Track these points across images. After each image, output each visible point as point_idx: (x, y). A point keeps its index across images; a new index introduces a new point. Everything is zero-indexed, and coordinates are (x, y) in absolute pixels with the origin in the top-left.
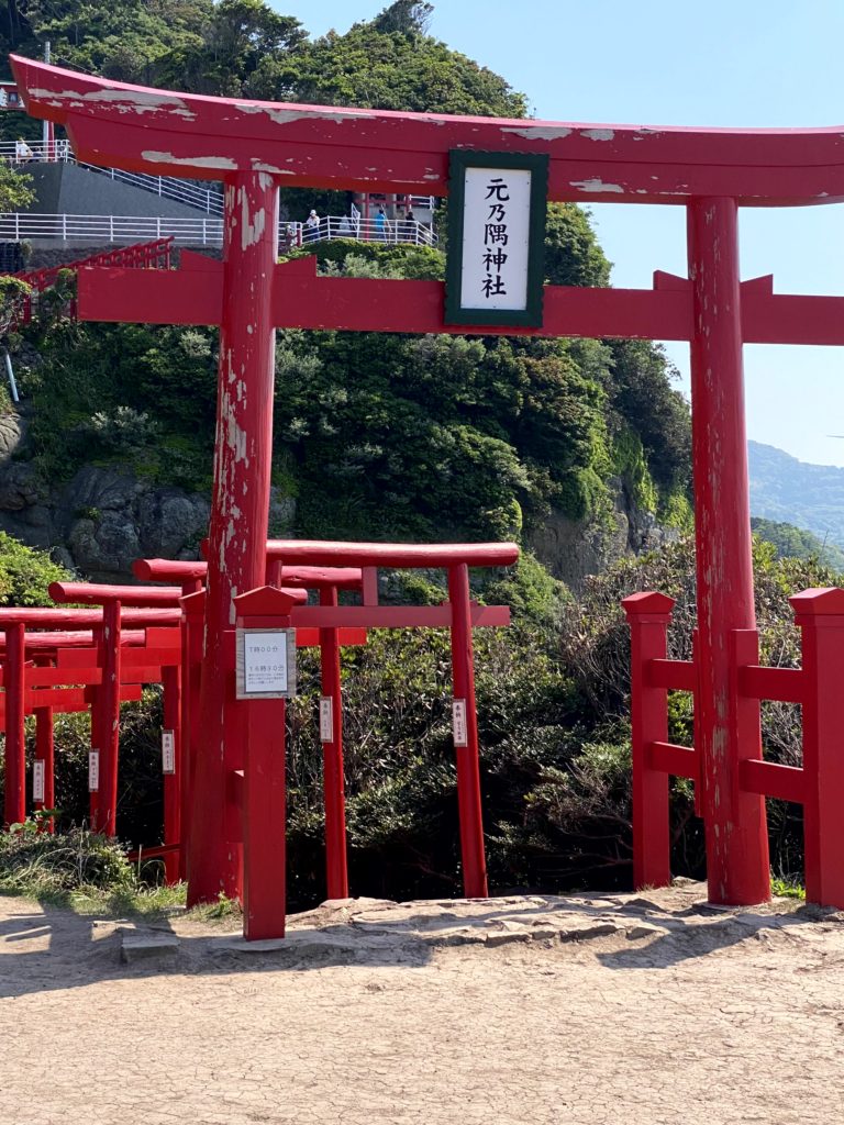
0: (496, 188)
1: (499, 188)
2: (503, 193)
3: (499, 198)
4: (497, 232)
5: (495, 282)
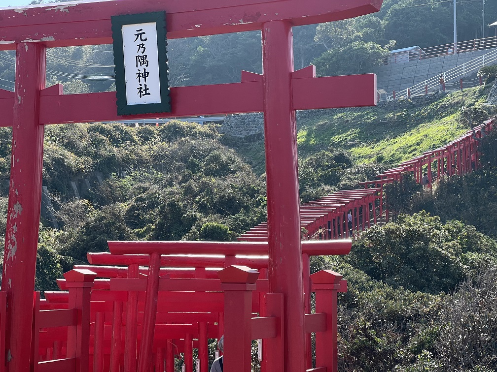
0: (139, 35)
1: (141, 34)
2: (143, 37)
3: (142, 40)
4: (143, 60)
5: (144, 88)
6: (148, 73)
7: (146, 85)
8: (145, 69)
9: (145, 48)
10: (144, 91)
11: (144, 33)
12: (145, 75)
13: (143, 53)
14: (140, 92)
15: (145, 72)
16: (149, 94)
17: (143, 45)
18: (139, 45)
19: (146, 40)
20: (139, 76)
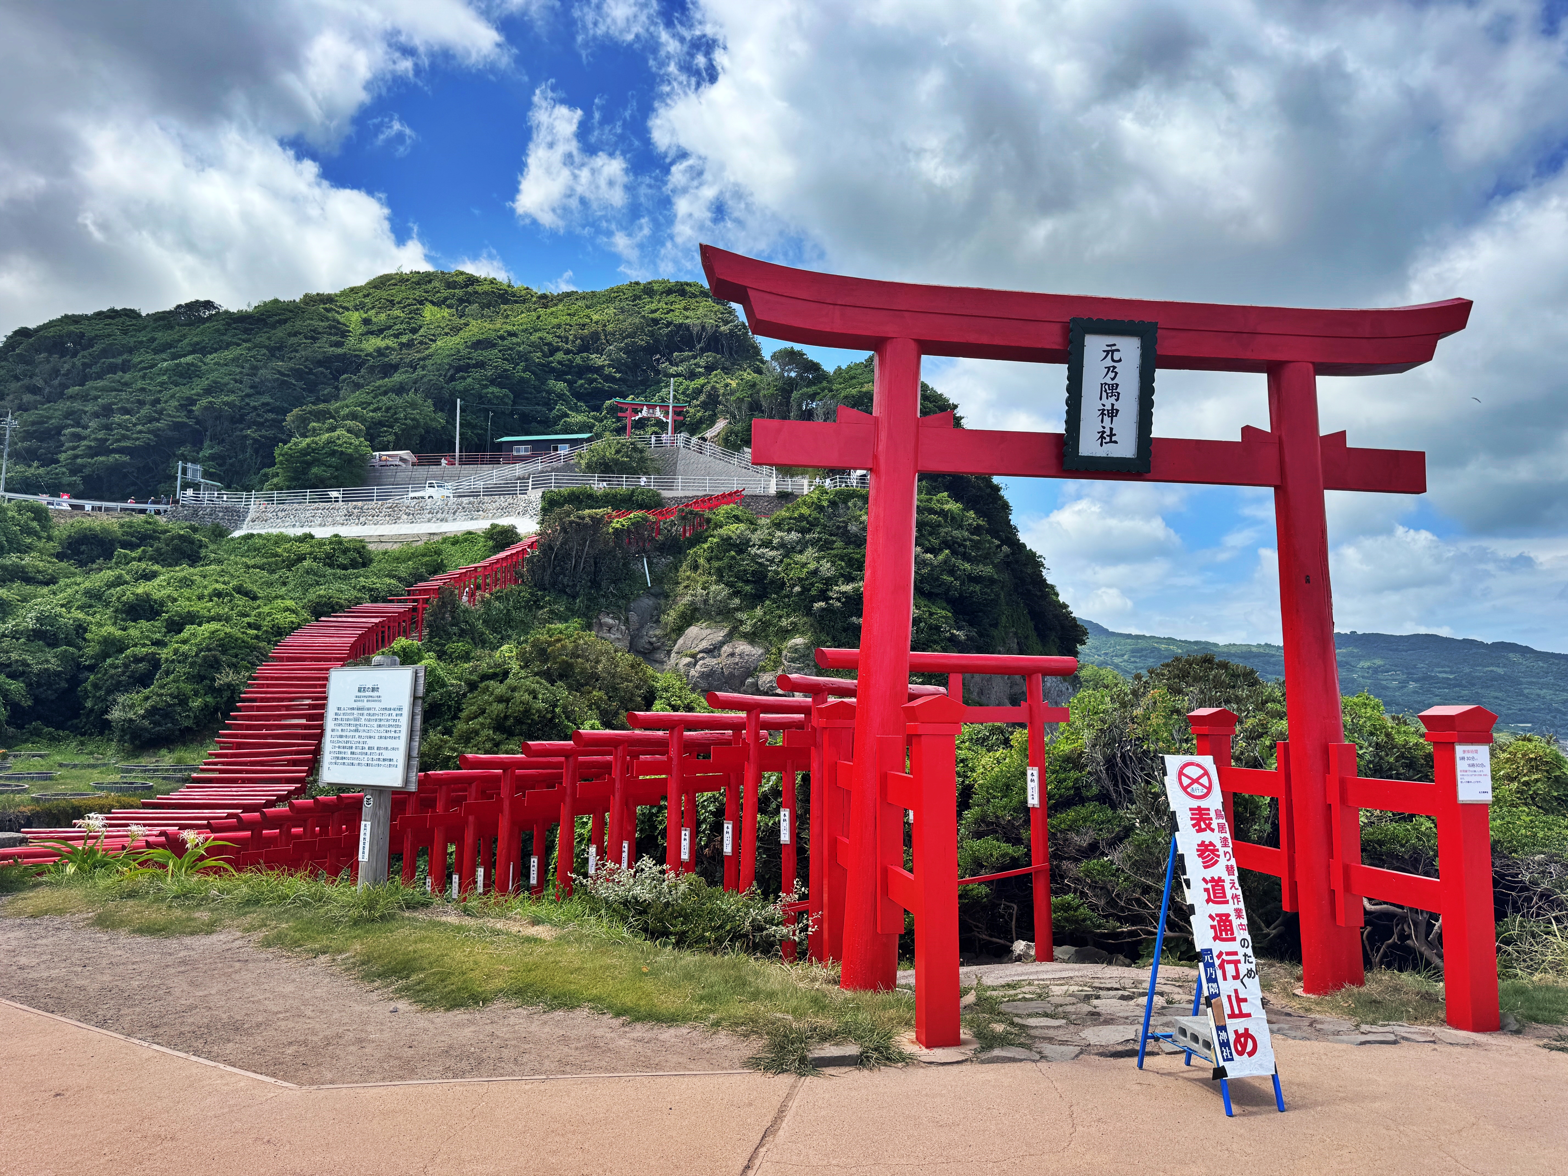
0: (1110, 352)
1: (1113, 351)
2: (1117, 356)
3: (1113, 360)
4: (1111, 390)
5: (1108, 433)
6: (1117, 411)
7: (1111, 429)
8: (1113, 405)
9: (1116, 373)
10: (1107, 437)
11: (1118, 350)
12: (1113, 413)
13: (1113, 379)
14: (1102, 437)
15: (1113, 409)
16: (1116, 442)
17: (1114, 367)
18: (1109, 368)
19: (1120, 360)
20: (1103, 414)
